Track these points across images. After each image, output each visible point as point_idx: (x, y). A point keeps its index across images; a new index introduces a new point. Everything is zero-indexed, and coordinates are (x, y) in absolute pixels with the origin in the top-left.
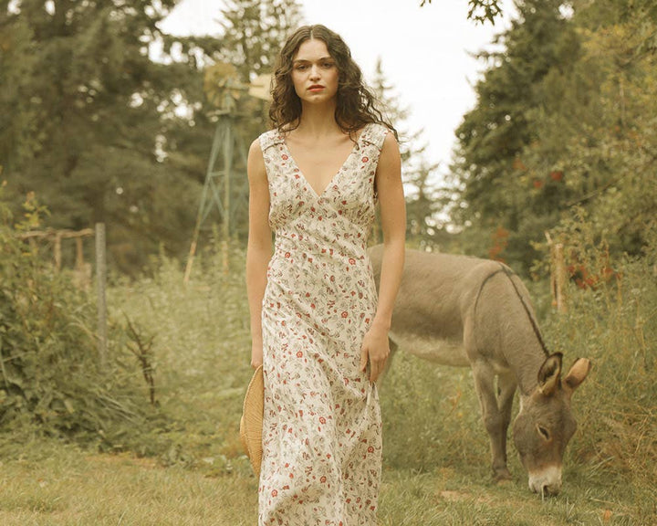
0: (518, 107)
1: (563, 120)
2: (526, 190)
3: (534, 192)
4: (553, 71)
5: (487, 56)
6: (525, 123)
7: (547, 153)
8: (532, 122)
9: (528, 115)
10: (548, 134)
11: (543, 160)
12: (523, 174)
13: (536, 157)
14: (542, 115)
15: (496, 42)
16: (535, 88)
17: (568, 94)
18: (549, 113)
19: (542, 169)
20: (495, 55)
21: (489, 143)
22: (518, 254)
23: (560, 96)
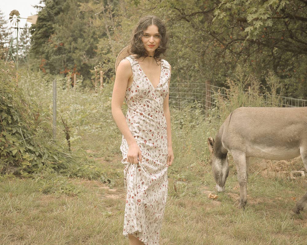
0: (49, 23)
1: (64, 28)
2: (52, 48)
3: (55, 49)
4: (61, 14)
5: (38, 7)
6: (52, 28)
7: (59, 37)
8: (54, 28)
9: (53, 26)
10: (59, 32)
11: (58, 39)
12: (52, 43)
13: (56, 38)
14: (58, 26)
15: (41, 3)
16: (55, 18)
17: (66, 20)
18: (60, 26)
19: (57, 42)
20: (40, 7)
21: (40, 33)
22: (48, 67)
23: (63, 21)
